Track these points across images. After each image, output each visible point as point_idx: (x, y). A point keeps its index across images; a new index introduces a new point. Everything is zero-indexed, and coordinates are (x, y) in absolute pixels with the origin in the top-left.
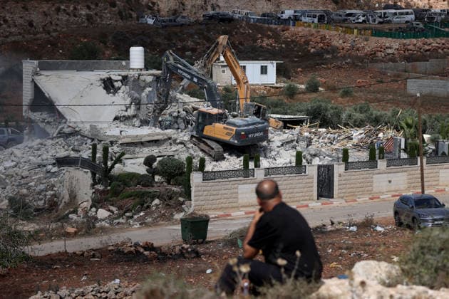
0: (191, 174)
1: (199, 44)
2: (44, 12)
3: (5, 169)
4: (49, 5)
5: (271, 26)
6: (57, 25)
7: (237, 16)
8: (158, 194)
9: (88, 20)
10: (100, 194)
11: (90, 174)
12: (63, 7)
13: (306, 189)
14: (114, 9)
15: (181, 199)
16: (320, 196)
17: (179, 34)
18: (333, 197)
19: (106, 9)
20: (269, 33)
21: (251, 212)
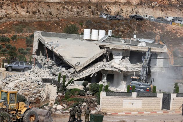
1: (126, 29)
2: (57, 8)
3: (20, 81)
4: (60, 5)
5: (160, 23)
6: (63, 15)
7: (145, 18)
8: (86, 100)
9: (77, 14)
10: (60, 98)
11: (56, 88)
12: (66, 7)
13: (156, 104)
14: (89, 9)
15: (96, 103)
16: (163, 108)
17: (117, 24)
18: (169, 109)
19: (86, 9)
20: (159, 27)
21: (128, 113)
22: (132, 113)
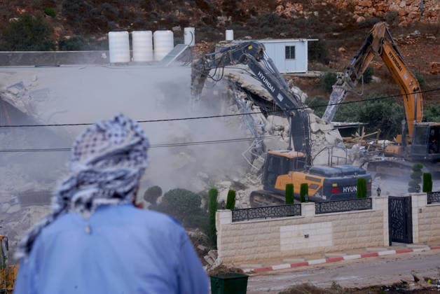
0: (217, 213)
1: (191, 14)
13: (372, 232)
15: (202, 247)
16: (393, 239)
18: (411, 242)
21: (299, 265)
22: (310, 262)
